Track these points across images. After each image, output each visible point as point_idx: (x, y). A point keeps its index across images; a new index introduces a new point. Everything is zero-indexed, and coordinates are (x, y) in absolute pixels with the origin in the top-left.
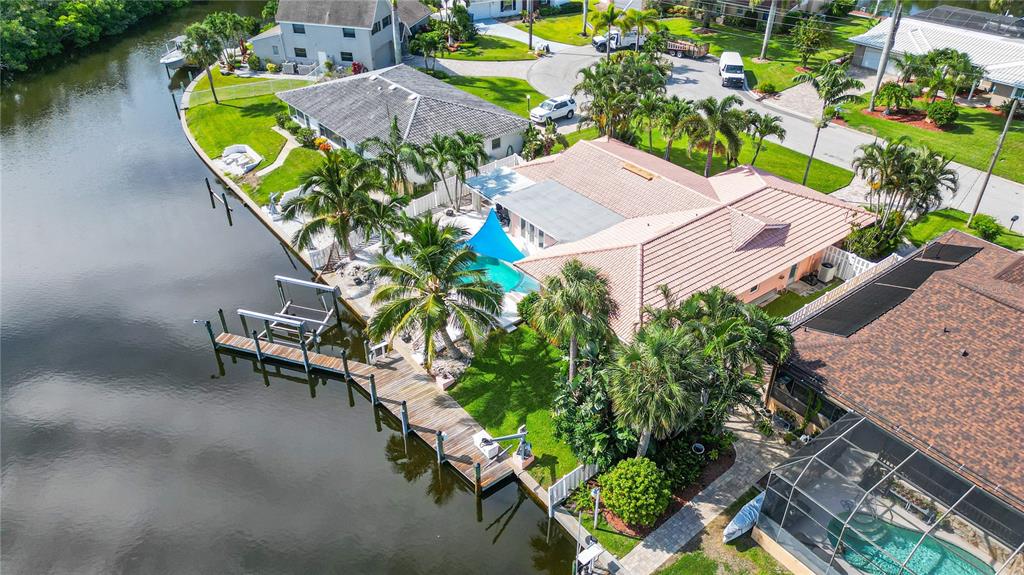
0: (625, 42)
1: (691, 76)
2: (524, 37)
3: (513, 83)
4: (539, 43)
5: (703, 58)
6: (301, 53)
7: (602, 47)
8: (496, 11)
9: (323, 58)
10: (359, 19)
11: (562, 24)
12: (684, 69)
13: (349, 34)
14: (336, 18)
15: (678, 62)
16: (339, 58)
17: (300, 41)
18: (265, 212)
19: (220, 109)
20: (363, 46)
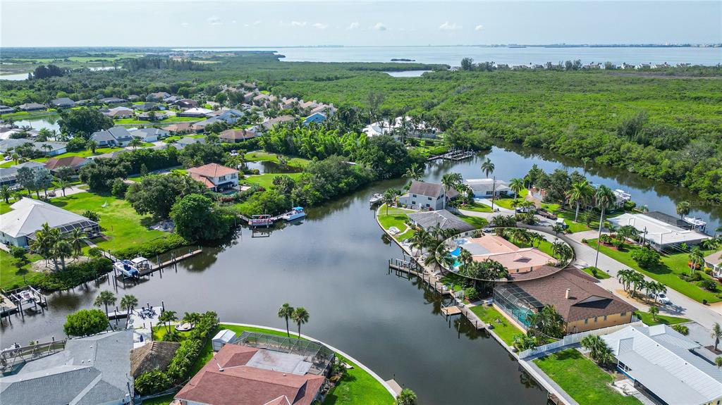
0: (527, 210)
2: (491, 204)
4: (496, 207)
5: (554, 219)
6: (414, 203)
8: (485, 194)
9: (420, 205)
10: (434, 195)
11: (508, 201)
13: (430, 199)
14: (427, 194)
16: (425, 206)
17: (414, 199)
18: (400, 244)
19: (388, 216)
20: (433, 203)
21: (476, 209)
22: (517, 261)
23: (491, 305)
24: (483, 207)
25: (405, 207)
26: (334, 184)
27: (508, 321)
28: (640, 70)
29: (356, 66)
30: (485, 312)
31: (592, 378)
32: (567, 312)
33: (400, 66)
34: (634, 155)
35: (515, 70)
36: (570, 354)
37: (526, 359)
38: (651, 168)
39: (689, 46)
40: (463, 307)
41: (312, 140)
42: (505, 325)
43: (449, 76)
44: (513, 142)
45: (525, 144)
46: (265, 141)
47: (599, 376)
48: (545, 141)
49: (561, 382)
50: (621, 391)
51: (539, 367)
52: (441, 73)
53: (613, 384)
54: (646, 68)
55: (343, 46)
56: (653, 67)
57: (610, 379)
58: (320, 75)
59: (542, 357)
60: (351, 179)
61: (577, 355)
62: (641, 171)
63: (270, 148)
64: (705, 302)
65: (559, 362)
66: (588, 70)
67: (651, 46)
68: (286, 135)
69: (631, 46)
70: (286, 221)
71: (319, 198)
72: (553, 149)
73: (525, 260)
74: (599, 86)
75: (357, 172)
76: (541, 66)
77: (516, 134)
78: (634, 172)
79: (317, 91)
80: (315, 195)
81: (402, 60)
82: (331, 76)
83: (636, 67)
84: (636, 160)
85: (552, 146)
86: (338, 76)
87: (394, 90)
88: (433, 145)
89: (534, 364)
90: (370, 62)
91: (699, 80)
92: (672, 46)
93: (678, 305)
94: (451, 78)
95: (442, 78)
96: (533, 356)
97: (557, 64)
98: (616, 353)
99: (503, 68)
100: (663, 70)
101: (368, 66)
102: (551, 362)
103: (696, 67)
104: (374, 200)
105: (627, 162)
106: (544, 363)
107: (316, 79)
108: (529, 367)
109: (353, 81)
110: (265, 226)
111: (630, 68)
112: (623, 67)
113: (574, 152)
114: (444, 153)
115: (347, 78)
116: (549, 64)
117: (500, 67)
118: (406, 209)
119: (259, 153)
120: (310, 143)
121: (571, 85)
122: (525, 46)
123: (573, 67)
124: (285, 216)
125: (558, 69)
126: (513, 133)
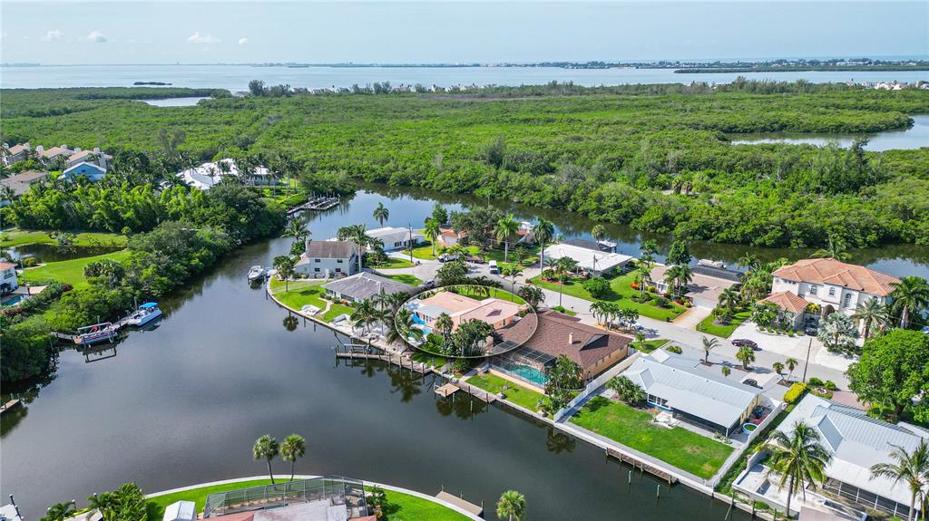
0: (451, 258)
1: (478, 270)
2: (408, 258)
3: (408, 276)
4: (415, 260)
5: (483, 263)
6: (317, 270)
7: (442, 260)
8: (393, 247)
9: (327, 272)
10: (344, 255)
11: (423, 251)
12: (475, 268)
13: (340, 262)
14: (334, 256)
15: (473, 265)
16: (334, 271)
17: (318, 265)
18: (331, 325)
19: (290, 293)
20: (346, 266)
21: (394, 265)
22: (489, 315)
23: (487, 372)
24: (400, 262)
25: (307, 278)
26: (184, 261)
27: (517, 385)
28: (451, 92)
29: (86, 93)
30: (486, 381)
31: (633, 420)
32: (579, 358)
33: (157, 92)
34: (515, 184)
35: (317, 95)
36: (597, 404)
37: (561, 420)
38: (535, 195)
39: (478, 65)
40: (457, 382)
41: (111, 203)
42: (516, 390)
43: (238, 104)
44: (376, 181)
45: (391, 183)
46: (20, 214)
47: (638, 417)
48: (413, 177)
49: (609, 434)
50: (666, 425)
51: (578, 424)
52: (226, 100)
53: (656, 421)
54: (455, 91)
55: (39, 65)
56: (463, 89)
57: (651, 417)
58: (37, 108)
59: (576, 414)
60: (204, 252)
61: (605, 402)
62: (526, 200)
63: (29, 223)
64: (668, 320)
65: (595, 414)
66: (398, 93)
67: (442, 66)
68: (60, 201)
69: (424, 66)
70: (135, 327)
71: (168, 286)
72: (424, 186)
73: (496, 313)
74: (424, 112)
75: (208, 239)
76: (347, 90)
77: (378, 172)
78: (519, 202)
79: (48, 130)
80: (161, 282)
81: (151, 83)
82: (56, 109)
83: (446, 90)
84: (517, 189)
85: (423, 182)
86: (69, 108)
87: (173, 124)
88: (283, 194)
89: (571, 423)
90: (105, 87)
91: (514, 101)
92: (463, 66)
93: (650, 328)
94: (241, 106)
95: (229, 106)
96: (565, 415)
97: (364, 87)
98: (644, 388)
99: (303, 92)
100: (471, 92)
101: (107, 92)
102: (587, 416)
103: (502, 88)
104: (253, 275)
105: (509, 191)
106: (580, 419)
107: (31, 114)
108: (568, 428)
109: (98, 114)
110: (106, 341)
111: (440, 91)
112: (433, 90)
113: (450, 186)
114: (303, 203)
115: (84, 110)
116: (356, 87)
117: (298, 91)
118: (308, 280)
119: (11, 234)
120: (108, 208)
121: (395, 112)
122: (307, 66)
123: (382, 90)
124: (131, 321)
125: (367, 92)
126: (373, 171)
